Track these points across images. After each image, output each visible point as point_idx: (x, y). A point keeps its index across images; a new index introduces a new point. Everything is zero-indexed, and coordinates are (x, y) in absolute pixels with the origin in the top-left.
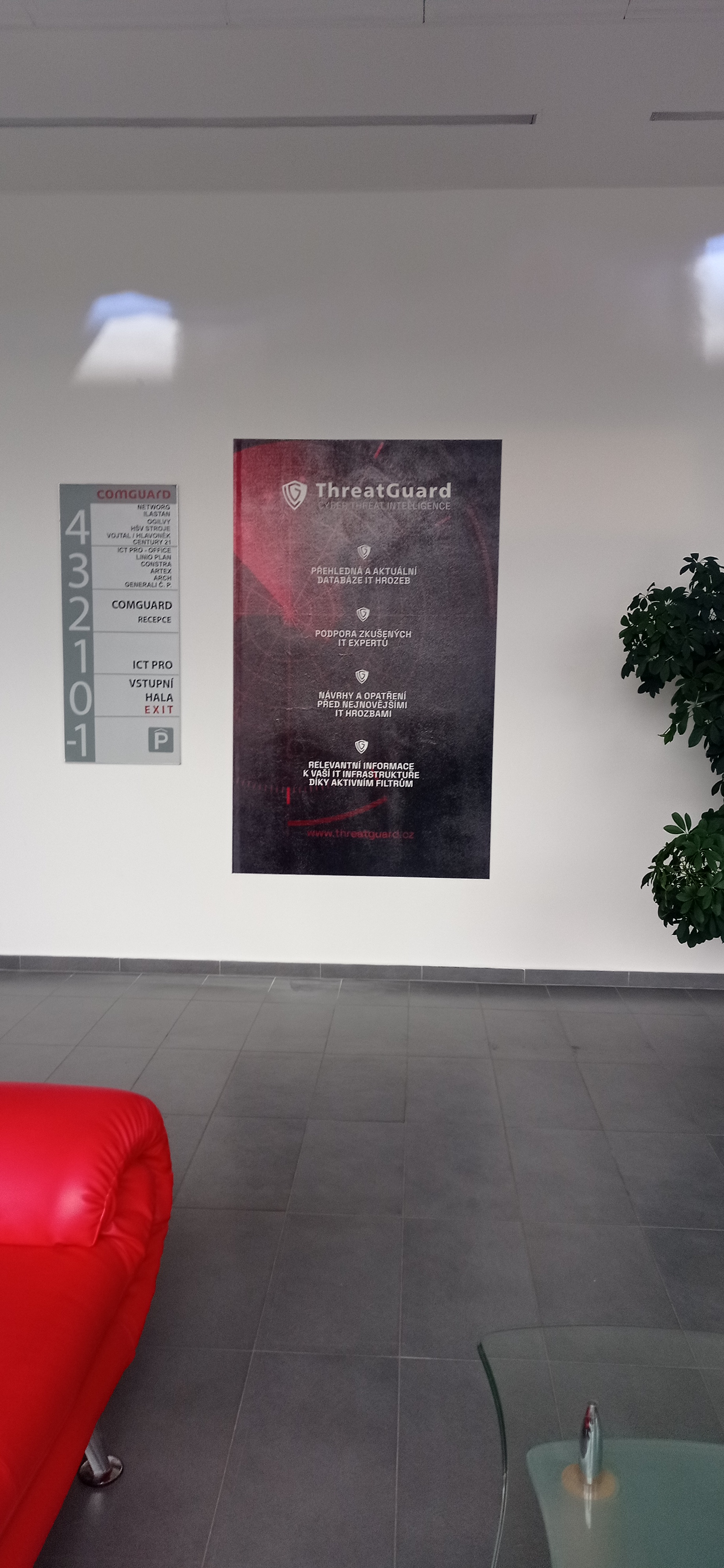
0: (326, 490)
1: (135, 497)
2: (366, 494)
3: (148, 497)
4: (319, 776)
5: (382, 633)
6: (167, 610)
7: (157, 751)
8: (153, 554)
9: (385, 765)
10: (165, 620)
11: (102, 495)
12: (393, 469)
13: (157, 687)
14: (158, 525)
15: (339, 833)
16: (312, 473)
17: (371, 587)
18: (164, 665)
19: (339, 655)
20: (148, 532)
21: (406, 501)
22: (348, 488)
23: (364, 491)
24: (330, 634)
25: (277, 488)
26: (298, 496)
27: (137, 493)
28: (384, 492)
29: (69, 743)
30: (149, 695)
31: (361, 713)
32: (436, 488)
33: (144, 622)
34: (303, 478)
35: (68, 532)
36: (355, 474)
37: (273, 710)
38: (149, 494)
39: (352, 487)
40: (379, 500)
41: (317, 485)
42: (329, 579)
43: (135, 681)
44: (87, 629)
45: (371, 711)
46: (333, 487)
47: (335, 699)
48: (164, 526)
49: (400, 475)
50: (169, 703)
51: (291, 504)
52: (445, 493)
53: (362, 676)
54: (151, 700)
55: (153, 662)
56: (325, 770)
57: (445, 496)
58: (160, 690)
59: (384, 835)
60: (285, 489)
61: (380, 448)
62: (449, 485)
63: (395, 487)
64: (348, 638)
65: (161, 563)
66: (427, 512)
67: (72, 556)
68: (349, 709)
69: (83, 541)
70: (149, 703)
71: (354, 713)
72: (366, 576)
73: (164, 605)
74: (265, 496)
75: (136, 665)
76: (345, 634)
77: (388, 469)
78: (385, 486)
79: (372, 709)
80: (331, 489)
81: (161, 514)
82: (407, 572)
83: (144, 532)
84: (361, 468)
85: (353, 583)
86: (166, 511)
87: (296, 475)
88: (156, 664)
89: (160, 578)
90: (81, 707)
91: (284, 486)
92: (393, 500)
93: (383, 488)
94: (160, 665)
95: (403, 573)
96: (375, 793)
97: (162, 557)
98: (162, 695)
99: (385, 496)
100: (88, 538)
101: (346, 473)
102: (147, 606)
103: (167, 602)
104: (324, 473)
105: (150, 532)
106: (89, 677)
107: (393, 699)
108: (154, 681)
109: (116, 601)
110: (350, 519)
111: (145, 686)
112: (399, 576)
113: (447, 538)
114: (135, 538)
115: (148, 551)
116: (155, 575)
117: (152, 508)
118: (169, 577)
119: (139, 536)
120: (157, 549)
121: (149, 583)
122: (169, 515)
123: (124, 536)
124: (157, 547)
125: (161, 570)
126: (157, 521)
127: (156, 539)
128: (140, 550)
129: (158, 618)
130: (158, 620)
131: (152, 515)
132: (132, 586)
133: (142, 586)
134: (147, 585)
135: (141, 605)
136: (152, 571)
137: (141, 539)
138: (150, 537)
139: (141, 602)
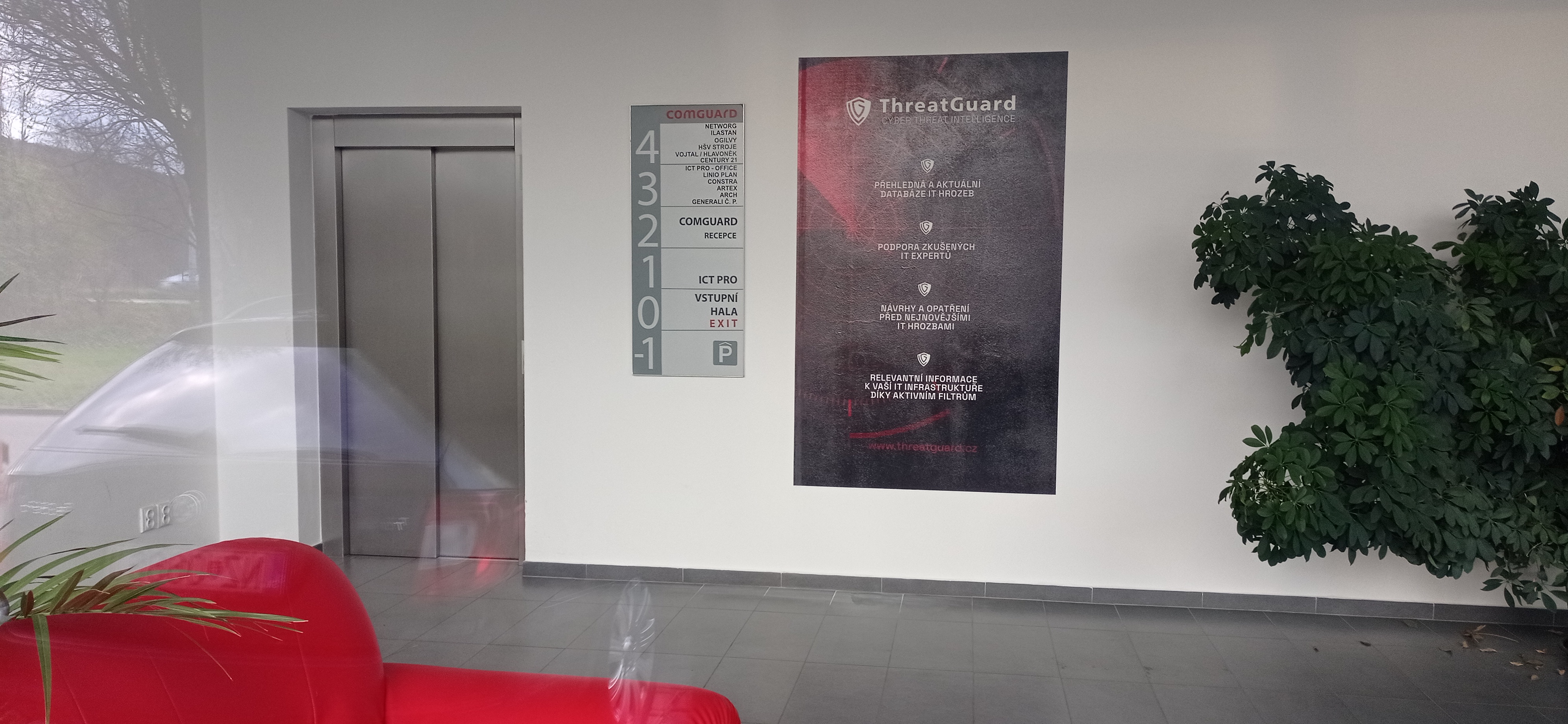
0: (889, 105)
1: (703, 117)
2: (929, 109)
3: (715, 117)
4: (881, 389)
5: (945, 247)
6: (732, 226)
7: (721, 364)
8: (720, 172)
9: (948, 378)
10: (731, 236)
11: (672, 115)
12: (957, 83)
13: (722, 301)
14: (724, 144)
15: (901, 446)
16: (876, 89)
17: (935, 200)
18: (729, 280)
19: (902, 268)
20: (715, 151)
21: (970, 114)
22: (912, 103)
23: (927, 105)
24: (893, 247)
25: (842, 104)
26: (862, 112)
27: (705, 113)
28: (948, 106)
29: (637, 356)
30: (714, 309)
31: (923, 325)
32: (1000, 101)
33: (710, 238)
34: (867, 95)
35: (639, 152)
36: (918, 89)
37: (835, 323)
38: (717, 113)
39: (915, 102)
40: (943, 114)
41: (881, 100)
42: (892, 193)
43: (701, 295)
44: (656, 245)
45: (933, 324)
46: (896, 102)
47: (898, 312)
48: (729, 144)
49: (964, 90)
50: (734, 317)
51: (855, 120)
52: (1010, 105)
53: (925, 288)
54: (716, 314)
55: (718, 277)
56: (886, 383)
57: (1010, 109)
58: (726, 304)
59: (947, 449)
60: (849, 106)
61: (944, 63)
62: (1014, 97)
63: (959, 101)
64: (910, 252)
65: (727, 180)
66: (991, 125)
67: (641, 175)
68: (911, 322)
69: (652, 161)
70: (715, 317)
71: (916, 326)
72: (929, 189)
73: (730, 222)
74: (830, 113)
75: (702, 280)
76: (908, 247)
77: (952, 84)
78: (949, 100)
79: (934, 321)
80: (894, 105)
81: (728, 132)
82: (972, 186)
83: (711, 151)
84: (925, 83)
85: (916, 196)
86: (732, 130)
87: (860, 92)
88: (722, 279)
89: (726, 194)
90: (649, 319)
91: (847, 103)
92: (957, 114)
93: (947, 103)
94: (725, 280)
95: (966, 186)
96: (937, 406)
97: (728, 175)
98: (727, 308)
99: (948, 110)
100: (657, 157)
101: (909, 88)
102: (713, 223)
103: (732, 219)
104: (887, 89)
105: (717, 150)
106: (657, 292)
107: (957, 311)
108: (719, 295)
109: (684, 218)
110: (914, 133)
111: (710, 301)
112: (963, 189)
113: (1011, 150)
114: (702, 156)
115: (715, 168)
116: (721, 192)
117: (719, 127)
118: (735, 194)
119: (707, 154)
120: (723, 167)
121: (715, 200)
122: (735, 134)
123: (692, 155)
124: (724, 165)
125: (727, 187)
126: (723, 140)
127: (722, 157)
128: (707, 168)
129: (724, 233)
130: (724, 236)
131: (719, 134)
132: (700, 203)
133: (709, 203)
134: (713, 202)
135: (708, 222)
136: (719, 188)
137: (708, 157)
138: (717, 155)
139: (708, 218)
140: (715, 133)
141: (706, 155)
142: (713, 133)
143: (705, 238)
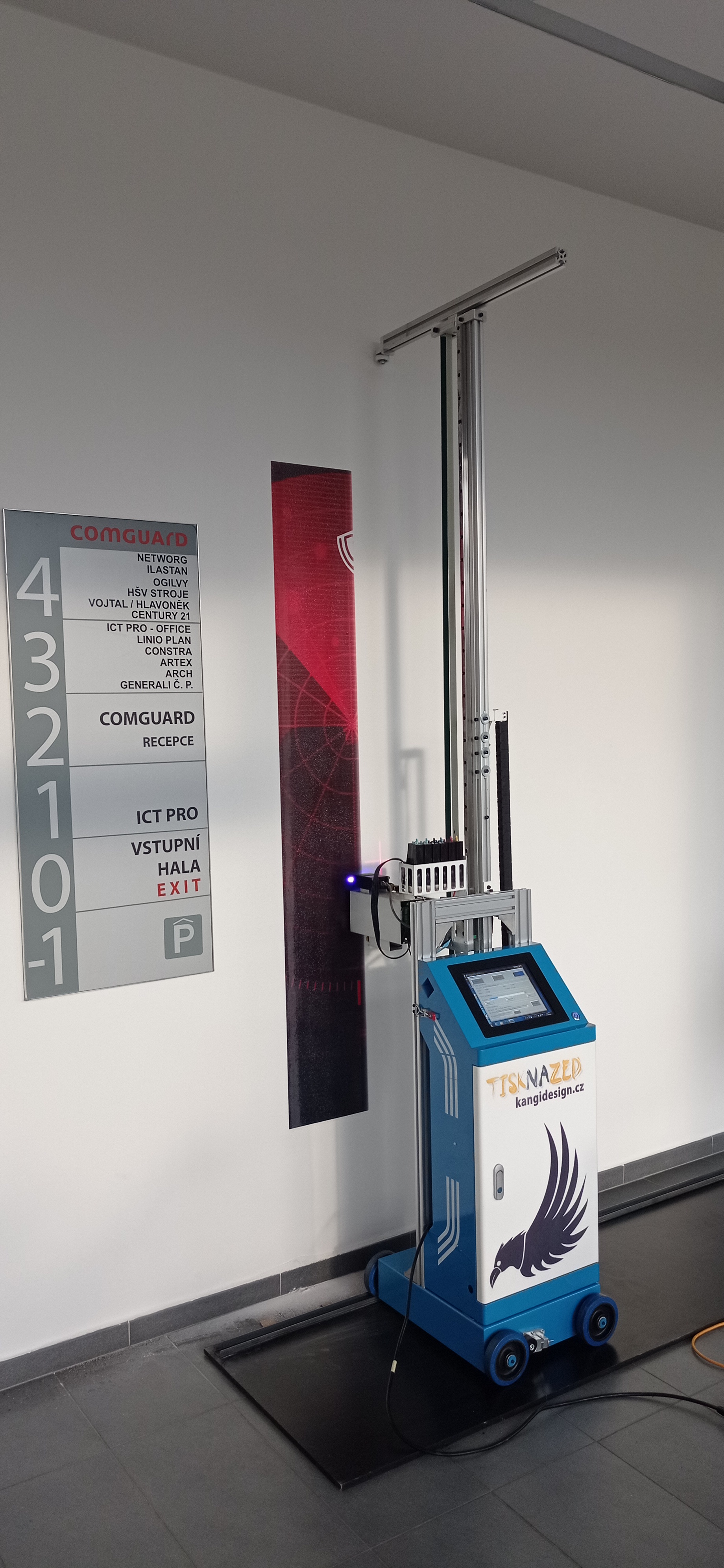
1: (133, 541)
3: (153, 543)
6: (187, 725)
7: (178, 956)
8: (164, 635)
10: (185, 741)
11: (79, 533)
13: (176, 850)
14: (169, 588)
18: (185, 814)
20: (154, 599)
25: (331, 539)
27: (136, 534)
29: (32, 964)
30: (163, 866)
33: (153, 746)
35: (22, 595)
38: (155, 537)
43: (140, 843)
44: (60, 762)
48: (177, 589)
50: (195, 874)
51: (349, 563)
55: (168, 810)
58: (183, 856)
60: (341, 542)
65: (176, 648)
67: (28, 637)
69: (48, 612)
70: (164, 877)
73: (183, 718)
75: (141, 818)
81: (174, 570)
83: (148, 599)
86: (180, 566)
88: (174, 814)
89: (175, 673)
90: (51, 897)
91: (339, 537)
94: (179, 815)
97: (177, 640)
98: (183, 862)
100: (57, 606)
102: (156, 720)
103: (186, 713)
105: (158, 599)
106: (65, 847)
108: (171, 841)
109: (108, 713)
111: (157, 852)
114: (135, 608)
115: (155, 630)
116: (168, 668)
117: (159, 561)
118: (189, 672)
119: (141, 604)
120: (169, 627)
121: (159, 682)
122: (186, 573)
123: (116, 605)
124: (169, 624)
125: (177, 660)
126: (168, 582)
127: (167, 610)
128: (143, 628)
129: (174, 738)
130: (174, 742)
131: (161, 571)
132: (134, 686)
133: (148, 686)
134: (155, 686)
135: (147, 719)
136: (163, 662)
137: (143, 609)
138: (159, 607)
139: (147, 713)
140: (154, 570)
141: (140, 606)
142: (150, 569)
143: (145, 746)
